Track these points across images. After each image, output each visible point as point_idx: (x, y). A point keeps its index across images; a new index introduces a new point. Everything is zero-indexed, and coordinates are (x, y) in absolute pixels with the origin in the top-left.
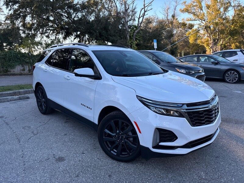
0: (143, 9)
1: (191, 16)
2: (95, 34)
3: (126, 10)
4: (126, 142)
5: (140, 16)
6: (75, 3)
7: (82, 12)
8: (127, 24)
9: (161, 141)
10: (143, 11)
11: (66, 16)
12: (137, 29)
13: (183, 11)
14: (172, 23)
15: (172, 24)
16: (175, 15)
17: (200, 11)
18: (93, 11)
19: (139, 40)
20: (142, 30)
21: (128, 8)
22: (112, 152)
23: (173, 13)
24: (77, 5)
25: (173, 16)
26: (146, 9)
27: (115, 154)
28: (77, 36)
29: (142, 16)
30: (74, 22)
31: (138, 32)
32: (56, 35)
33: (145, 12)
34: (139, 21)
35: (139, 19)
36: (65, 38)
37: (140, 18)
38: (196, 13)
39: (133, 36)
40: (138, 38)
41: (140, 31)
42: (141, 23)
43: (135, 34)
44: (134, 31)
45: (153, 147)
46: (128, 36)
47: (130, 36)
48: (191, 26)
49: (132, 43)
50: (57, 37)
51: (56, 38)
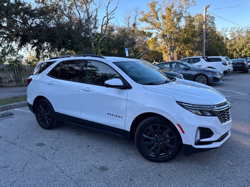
0: (106, 17)
1: (149, 25)
2: (58, 42)
3: (89, 18)
4: (164, 144)
5: (102, 24)
6: (32, 9)
7: (40, 18)
8: (91, 32)
10: (106, 19)
11: (20, 22)
12: (101, 37)
13: (141, 20)
14: (133, 31)
15: (133, 32)
16: (136, 24)
17: (157, 20)
18: (52, 17)
19: (104, 48)
20: (106, 37)
21: (91, 16)
22: (150, 154)
23: (134, 22)
24: (34, 10)
25: (134, 25)
26: (109, 17)
27: (154, 156)
29: (105, 24)
30: (31, 28)
31: (102, 40)
32: (9, 42)
33: (108, 20)
34: (102, 29)
35: (102, 27)
36: (20, 47)
38: (153, 22)
39: (97, 44)
40: (103, 46)
41: (103, 38)
42: (105, 31)
43: (99, 42)
44: (98, 39)
46: (92, 44)
47: (95, 44)
48: (150, 35)
49: (98, 50)
50: (10, 45)
51: (8, 45)
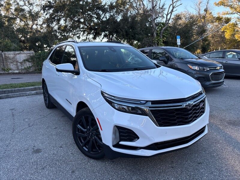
0: (172, 5)
1: (228, 9)
2: (121, 33)
3: (153, 7)
4: (95, 139)
5: (168, 12)
6: (103, 4)
7: (110, 12)
8: (154, 22)
9: (121, 140)
10: (171, 7)
11: (95, 17)
12: (164, 26)
13: (217, 5)
14: (204, 17)
15: (204, 19)
16: (208, 9)
17: (238, 3)
18: (122, 11)
19: (167, 38)
20: (170, 27)
21: (156, 5)
22: (84, 148)
23: (205, 7)
24: (105, 5)
25: (206, 10)
26: (174, 5)
27: (87, 150)
28: (105, 36)
29: (170, 13)
30: (102, 21)
31: (166, 29)
32: (87, 35)
33: (173, 7)
34: (167, 18)
35: (167, 16)
36: (94, 38)
37: (168, 14)
38: (233, 6)
39: (160, 33)
40: (165, 35)
41: (167, 27)
42: (169, 19)
43: (162, 31)
44: (162, 28)
45: (114, 146)
46: (155, 33)
47: (157, 34)
48: (228, 21)
49: (159, 40)
50: (88, 37)
51: (87, 38)
